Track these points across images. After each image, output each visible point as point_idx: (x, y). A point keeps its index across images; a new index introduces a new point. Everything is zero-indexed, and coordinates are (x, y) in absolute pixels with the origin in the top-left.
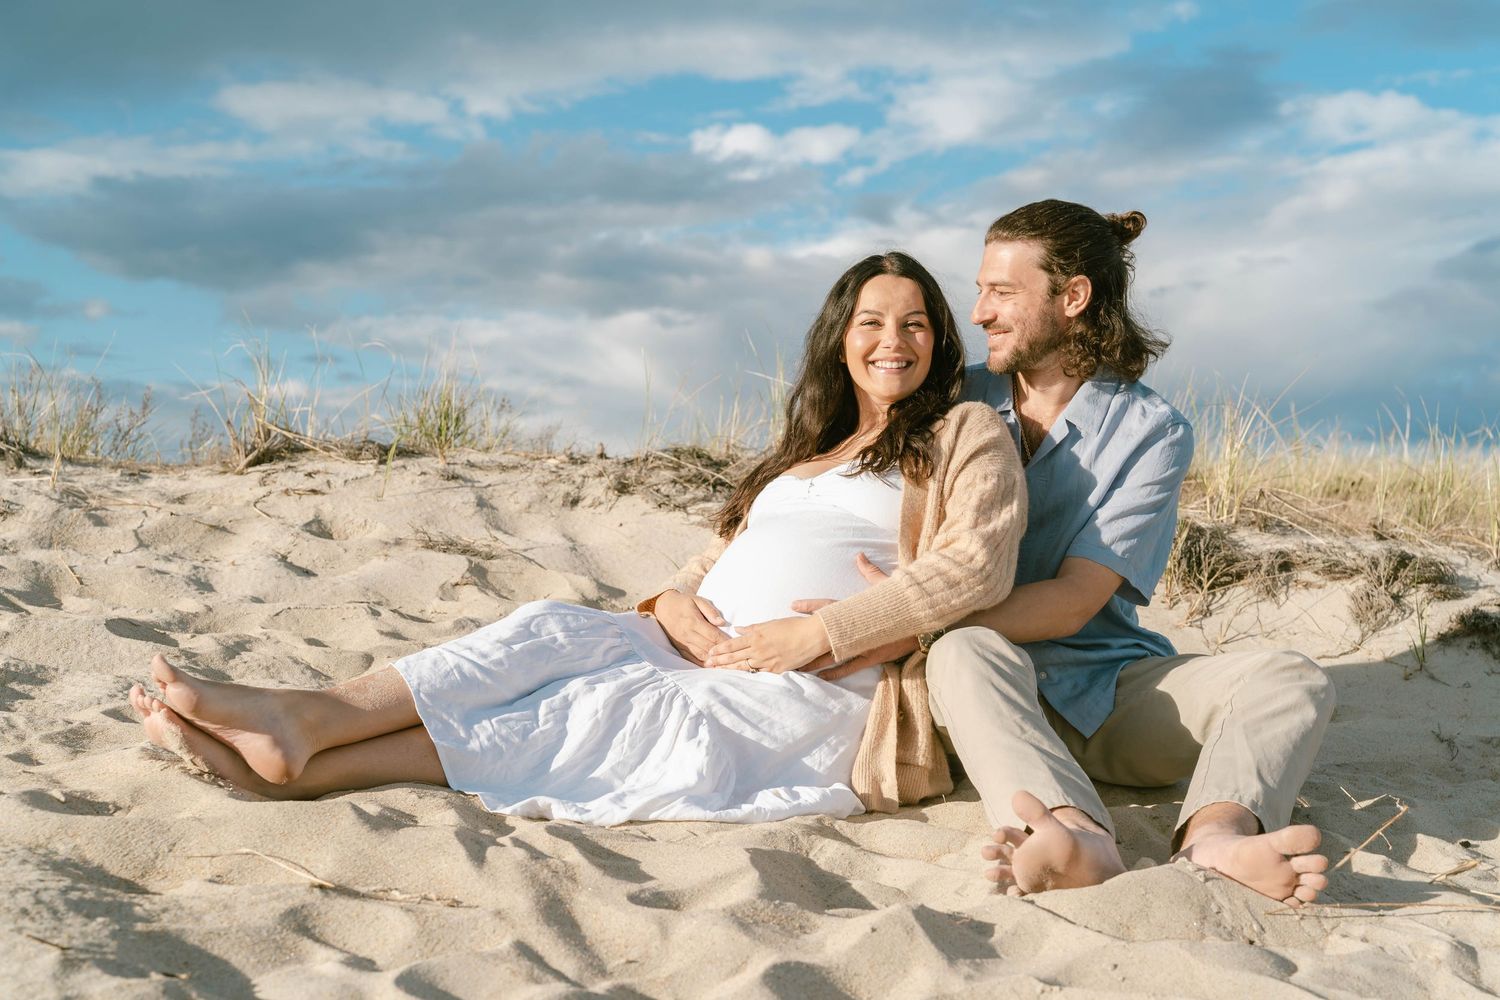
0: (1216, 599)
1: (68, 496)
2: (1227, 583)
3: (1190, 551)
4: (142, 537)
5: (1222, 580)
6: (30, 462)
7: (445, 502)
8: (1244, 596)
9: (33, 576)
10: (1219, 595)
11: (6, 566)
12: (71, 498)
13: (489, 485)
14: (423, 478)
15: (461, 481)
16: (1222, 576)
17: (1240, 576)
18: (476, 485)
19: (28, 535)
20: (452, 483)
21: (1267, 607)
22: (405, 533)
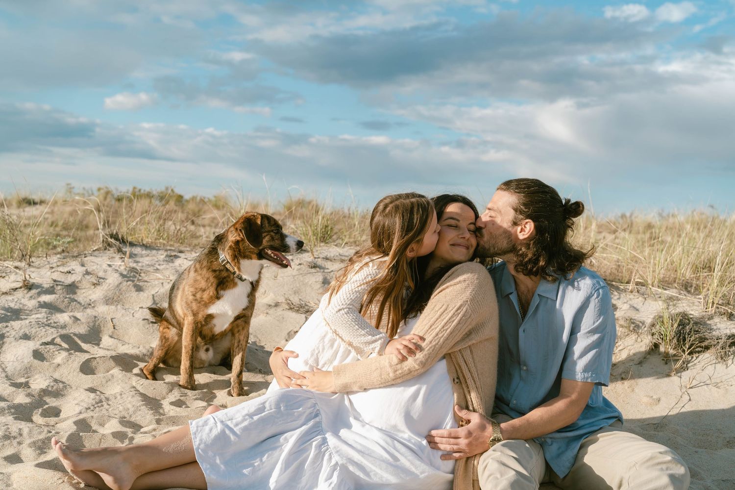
0: (693, 360)
1: (132, 272)
2: (699, 352)
3: (680, 332)
4: (156, 299)
5: (697, 350)
6: (127, 249)
7: (307, 281)
8: (709, 359)
9: (92, 324)
10: (695, 358)
11: (81, 319)
12: (132, 274)
13: (332, 271)
14: (299, 267)
15: (318, 269)
16: (697, 347)
17: (707, 348)
18: (326, 271)
19: (102, 297)
20: (313, 270)
21: (720, 367)
22: (281, 299)
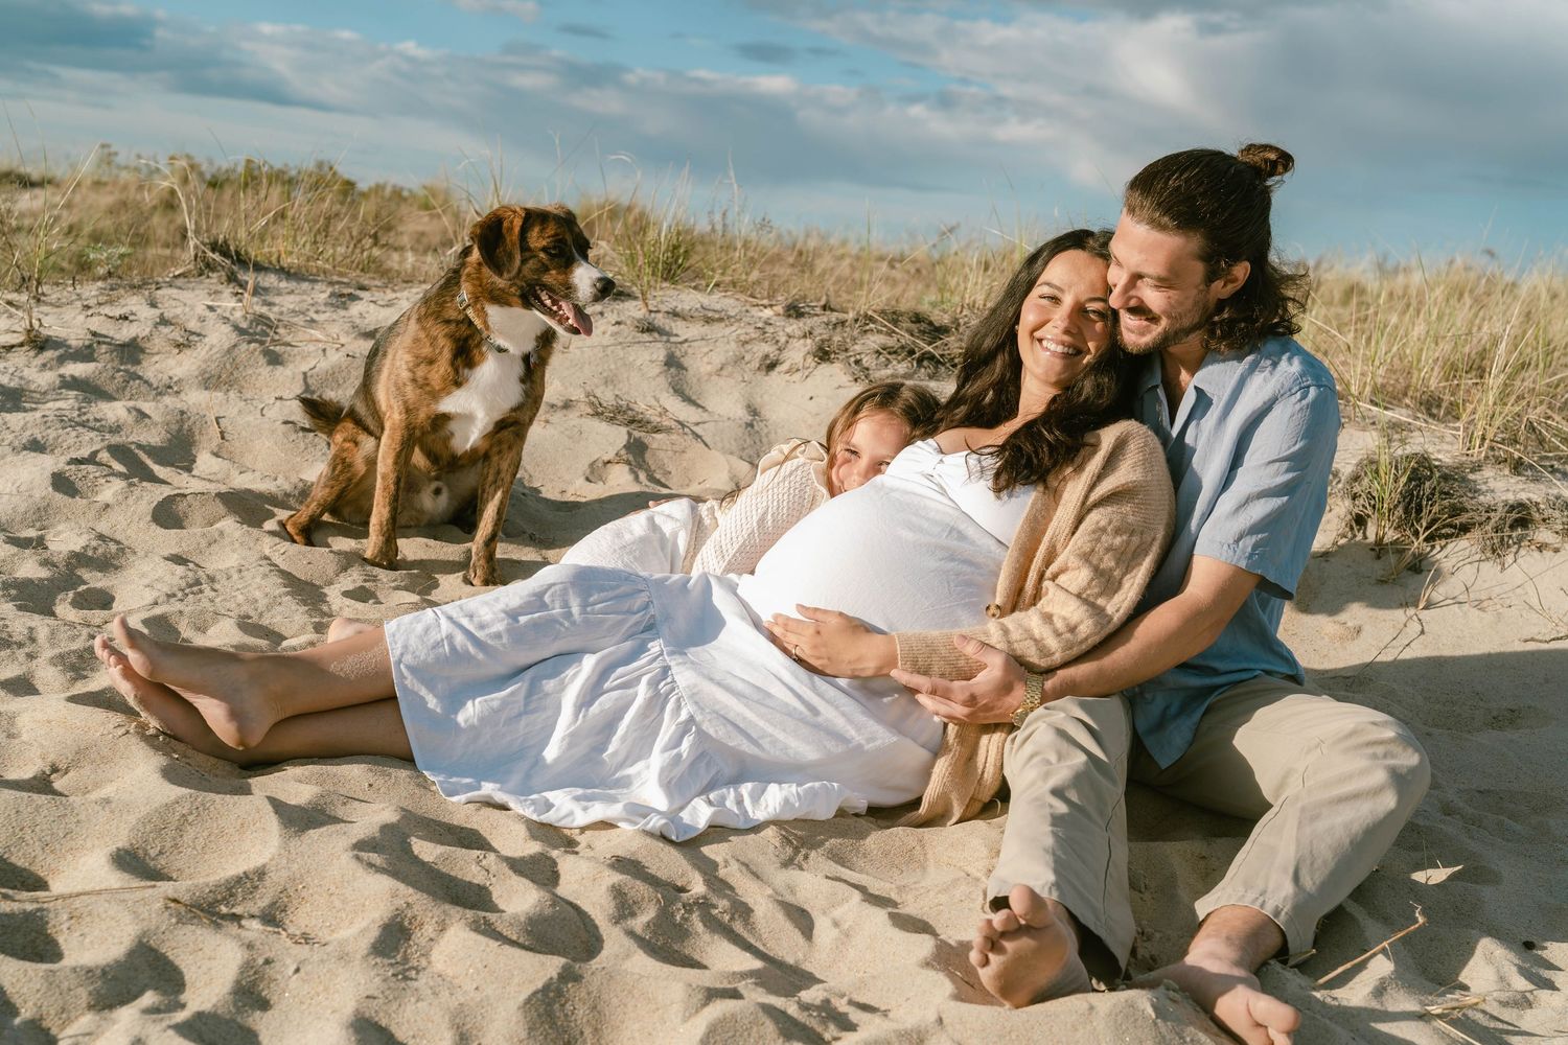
0: (1435, 552)
1: (258, 324)
2: (1447, 536)
3: (1412, 494)
4: (310, 381)
5: (1443, 531)
6: (249, 277)
7: (631, 359)
8: (1467, 552)
9: (175, 427)
10: (1438, 548)
11: (152, 415)
12: (259, 327)
13: (686, 341)
14: (616, 328)
15: (656, 335)
16: (1444, 527)
17: (1465, 529)
18: (673, 339)
19: (196, 373)
20: (646, 337)
21: (1490, 568)
22: (577, 394)
